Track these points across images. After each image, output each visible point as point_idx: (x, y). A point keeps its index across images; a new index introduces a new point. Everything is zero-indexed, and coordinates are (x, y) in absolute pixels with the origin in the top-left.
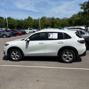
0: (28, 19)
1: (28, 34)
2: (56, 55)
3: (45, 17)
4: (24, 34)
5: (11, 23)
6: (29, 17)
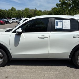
0: (11, 9)
1: (11, 23)
2: (67, 56)
3: (29, 9)
4: (7, 24)
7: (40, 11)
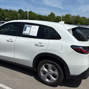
0: (50, 15)
3: (70, 15)
5: (31, 17)
6: (52, 13)
7: (83, 17)
